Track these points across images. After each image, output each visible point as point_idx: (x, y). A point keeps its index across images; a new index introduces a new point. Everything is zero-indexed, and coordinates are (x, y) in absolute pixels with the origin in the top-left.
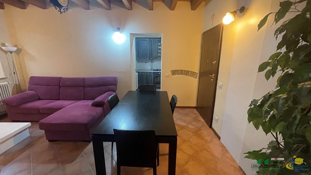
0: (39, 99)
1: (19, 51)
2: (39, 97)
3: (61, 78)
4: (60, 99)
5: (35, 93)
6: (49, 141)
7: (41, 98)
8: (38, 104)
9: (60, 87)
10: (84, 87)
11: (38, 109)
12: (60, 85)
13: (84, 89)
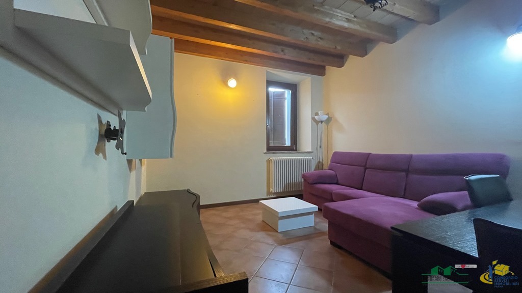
0: (337, 184)
1: (329, 120)
2: (337, 181)
3: (369, 154)
4: (363, 188)
5: (334, 173)
6: (332, 243)
7: (340, 182)
8: (334, 188)
9: (366, 169)
10: (407, 171)
11: (331, 194)
12: (367, 166)
13: (407, 177)
